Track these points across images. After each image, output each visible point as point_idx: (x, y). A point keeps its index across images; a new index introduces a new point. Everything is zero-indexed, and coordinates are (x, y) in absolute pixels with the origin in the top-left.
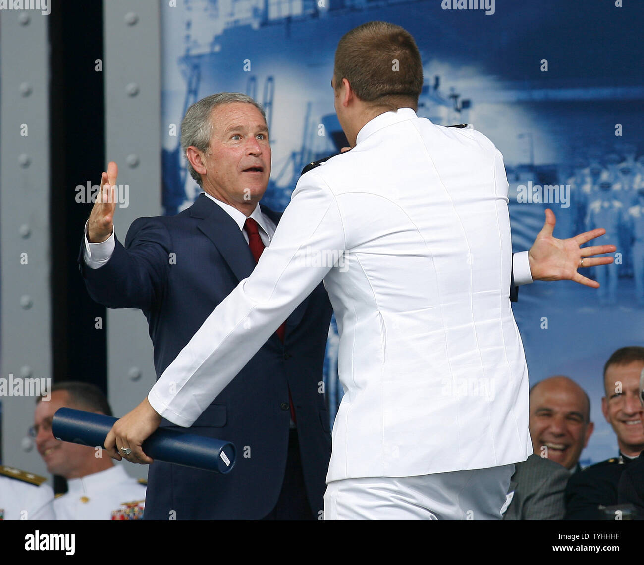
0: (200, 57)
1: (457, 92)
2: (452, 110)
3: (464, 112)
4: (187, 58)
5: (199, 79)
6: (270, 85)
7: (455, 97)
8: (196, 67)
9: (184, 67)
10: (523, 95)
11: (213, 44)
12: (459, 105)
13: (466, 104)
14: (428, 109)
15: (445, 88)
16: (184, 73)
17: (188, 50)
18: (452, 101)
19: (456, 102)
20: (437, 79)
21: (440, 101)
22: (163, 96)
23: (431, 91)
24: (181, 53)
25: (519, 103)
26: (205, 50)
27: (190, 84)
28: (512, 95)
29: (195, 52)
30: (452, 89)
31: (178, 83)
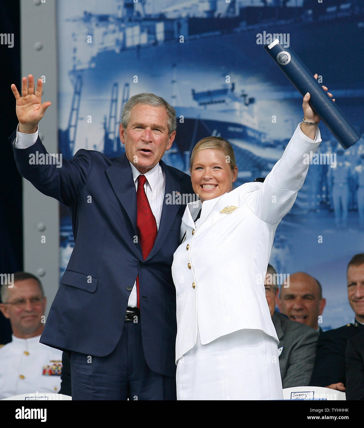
0: (82, 71)
1: (246, 93)
2: (242, 104)
3: (251, 106)
4: (74, 71)
5: (81, 84)
6: (126, 89)
7: (244, 96)
8: (79, 77)
9: (72, 77)
10: (288, 95)
11: (90, 63)
12: (247, 101)
13: (252, 101)
14: (227, 104)
15: (238, 90)
16: (72, 81)
17: (75, 66)
18: (243, 98)
19: (245, 99)
20: (233, 85)
21: (235, 99)
22: (59, 95)
23: (229, 92)
24: (71, 68)
25: (285, 100)
26: (85, 66)
27: (76, 88)
28: (281, 95)
29: (79, 68)
30: (243, 91)
31: (68, 87)
